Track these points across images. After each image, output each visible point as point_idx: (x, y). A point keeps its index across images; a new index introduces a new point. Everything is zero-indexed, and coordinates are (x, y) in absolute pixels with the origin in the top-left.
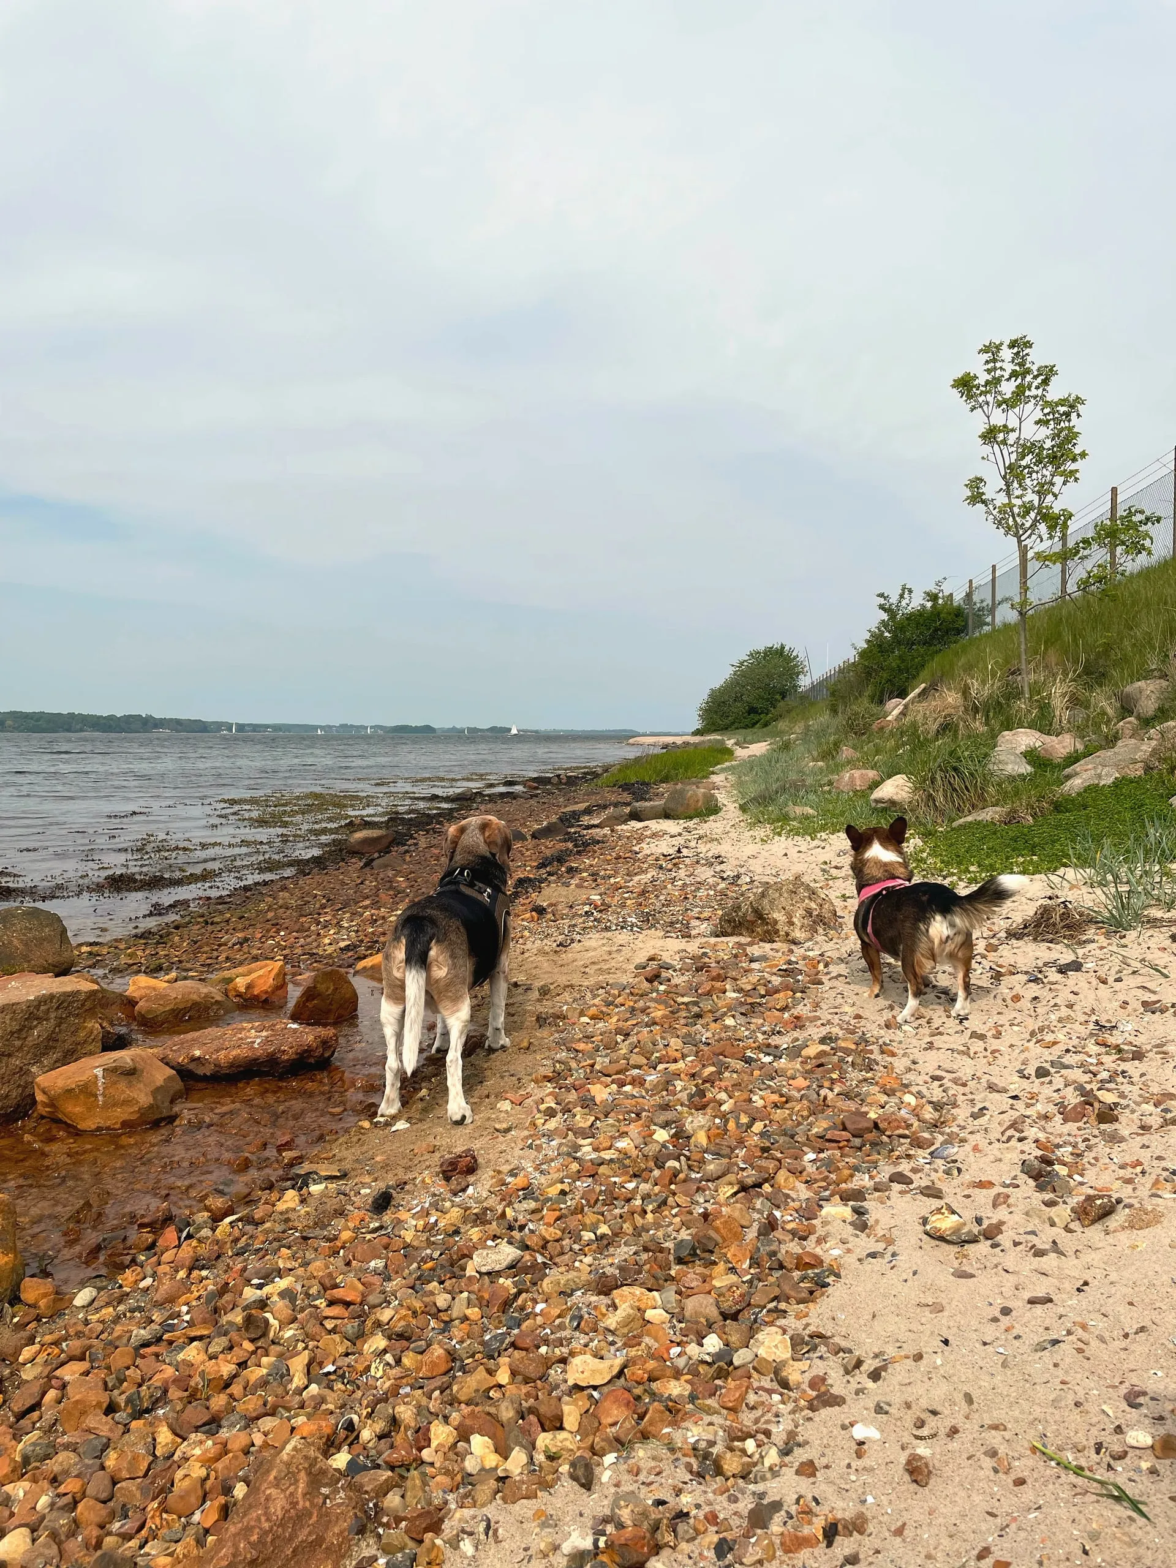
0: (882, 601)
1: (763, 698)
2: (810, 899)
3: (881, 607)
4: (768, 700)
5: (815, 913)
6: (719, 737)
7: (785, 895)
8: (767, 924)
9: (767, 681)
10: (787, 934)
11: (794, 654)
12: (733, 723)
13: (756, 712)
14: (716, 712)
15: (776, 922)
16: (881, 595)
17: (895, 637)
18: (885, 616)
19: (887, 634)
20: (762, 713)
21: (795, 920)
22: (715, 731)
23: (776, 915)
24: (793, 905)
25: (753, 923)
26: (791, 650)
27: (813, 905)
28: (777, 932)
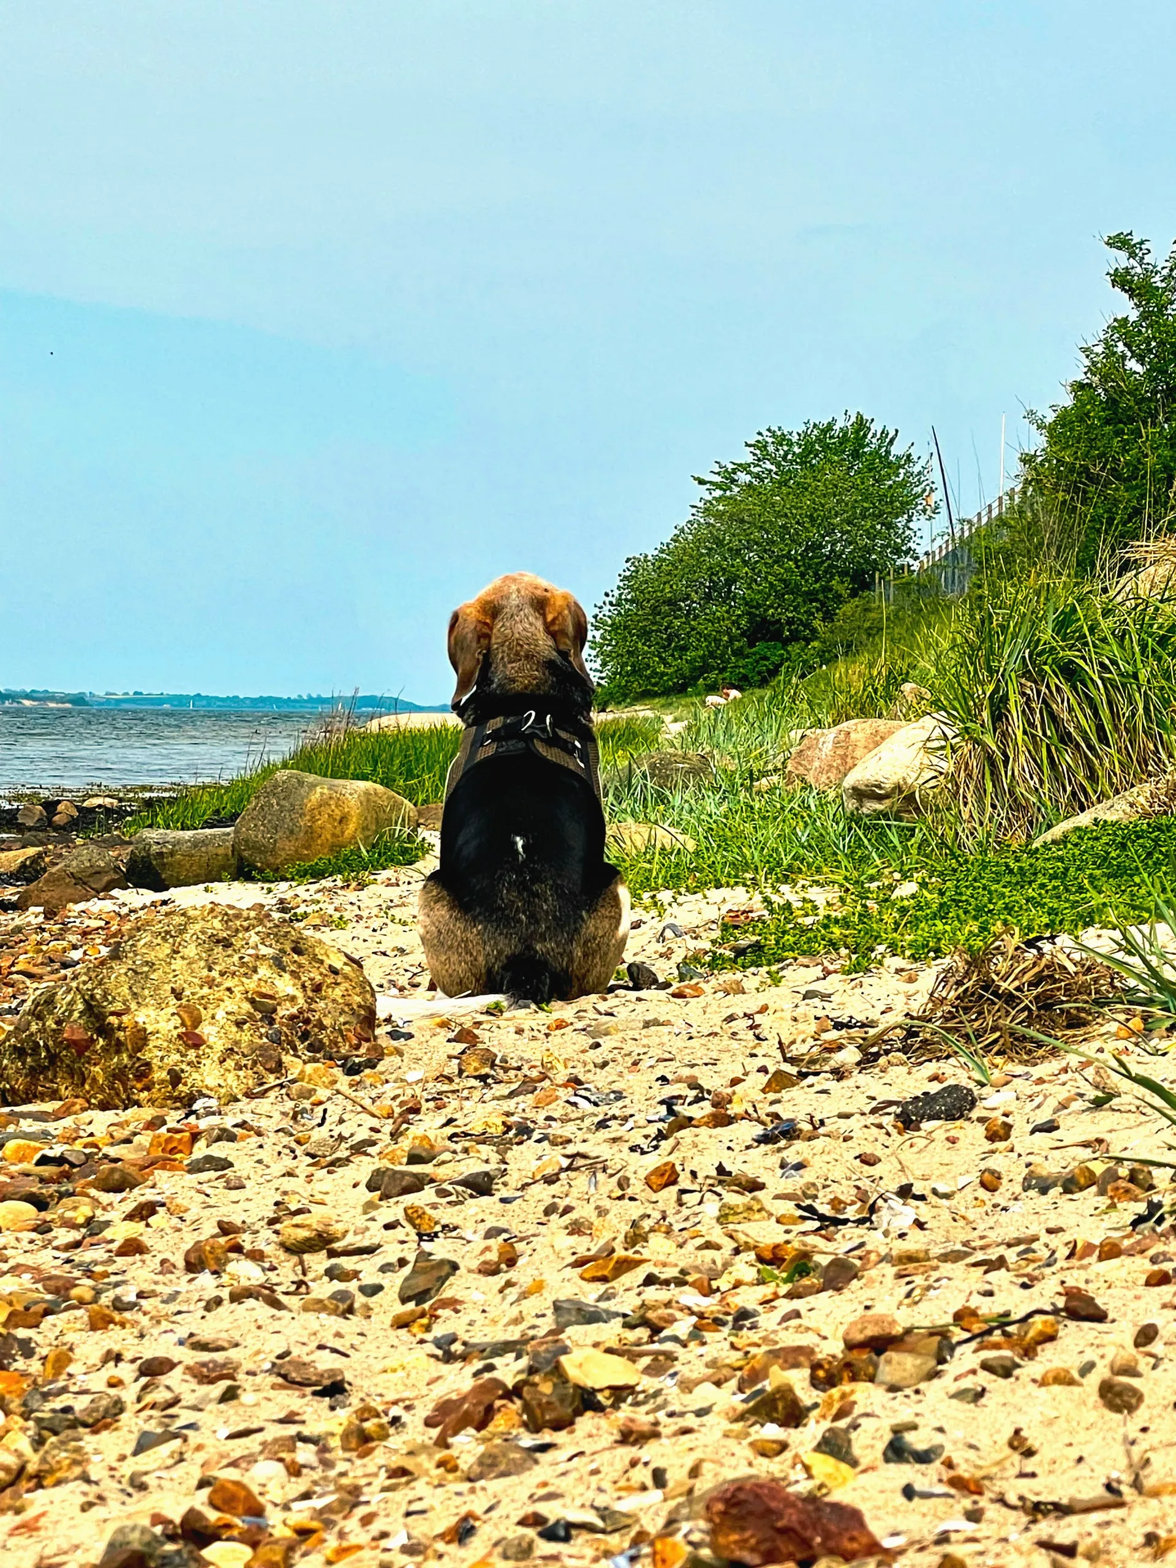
0: (1121, 259)
1: (795, 590)
2: (279, 965)
3: (1121, 280)
4: (811, 597)
5: (285, 1011)
6: (649, 714)
7: (191, 951)
8: (119, 1047)
9: (814, 535)
10: (176, 1078)
11: (897, 450)
12: (705, 669)
13: (777, 636)
14: (645, 634)
15: (142, 1037)
16: (1121, 242)
17: (1157, 371)
18: (1127, 309)
19: (1132, 365)
20: (795, 637)
21: (206, 1030)
22: (645, 695)
23: (145, 1016)
24: (211, 983)
25: (82, 1047)
26: (887, 439)
27: (285, 985)
28: (143, 1071)
